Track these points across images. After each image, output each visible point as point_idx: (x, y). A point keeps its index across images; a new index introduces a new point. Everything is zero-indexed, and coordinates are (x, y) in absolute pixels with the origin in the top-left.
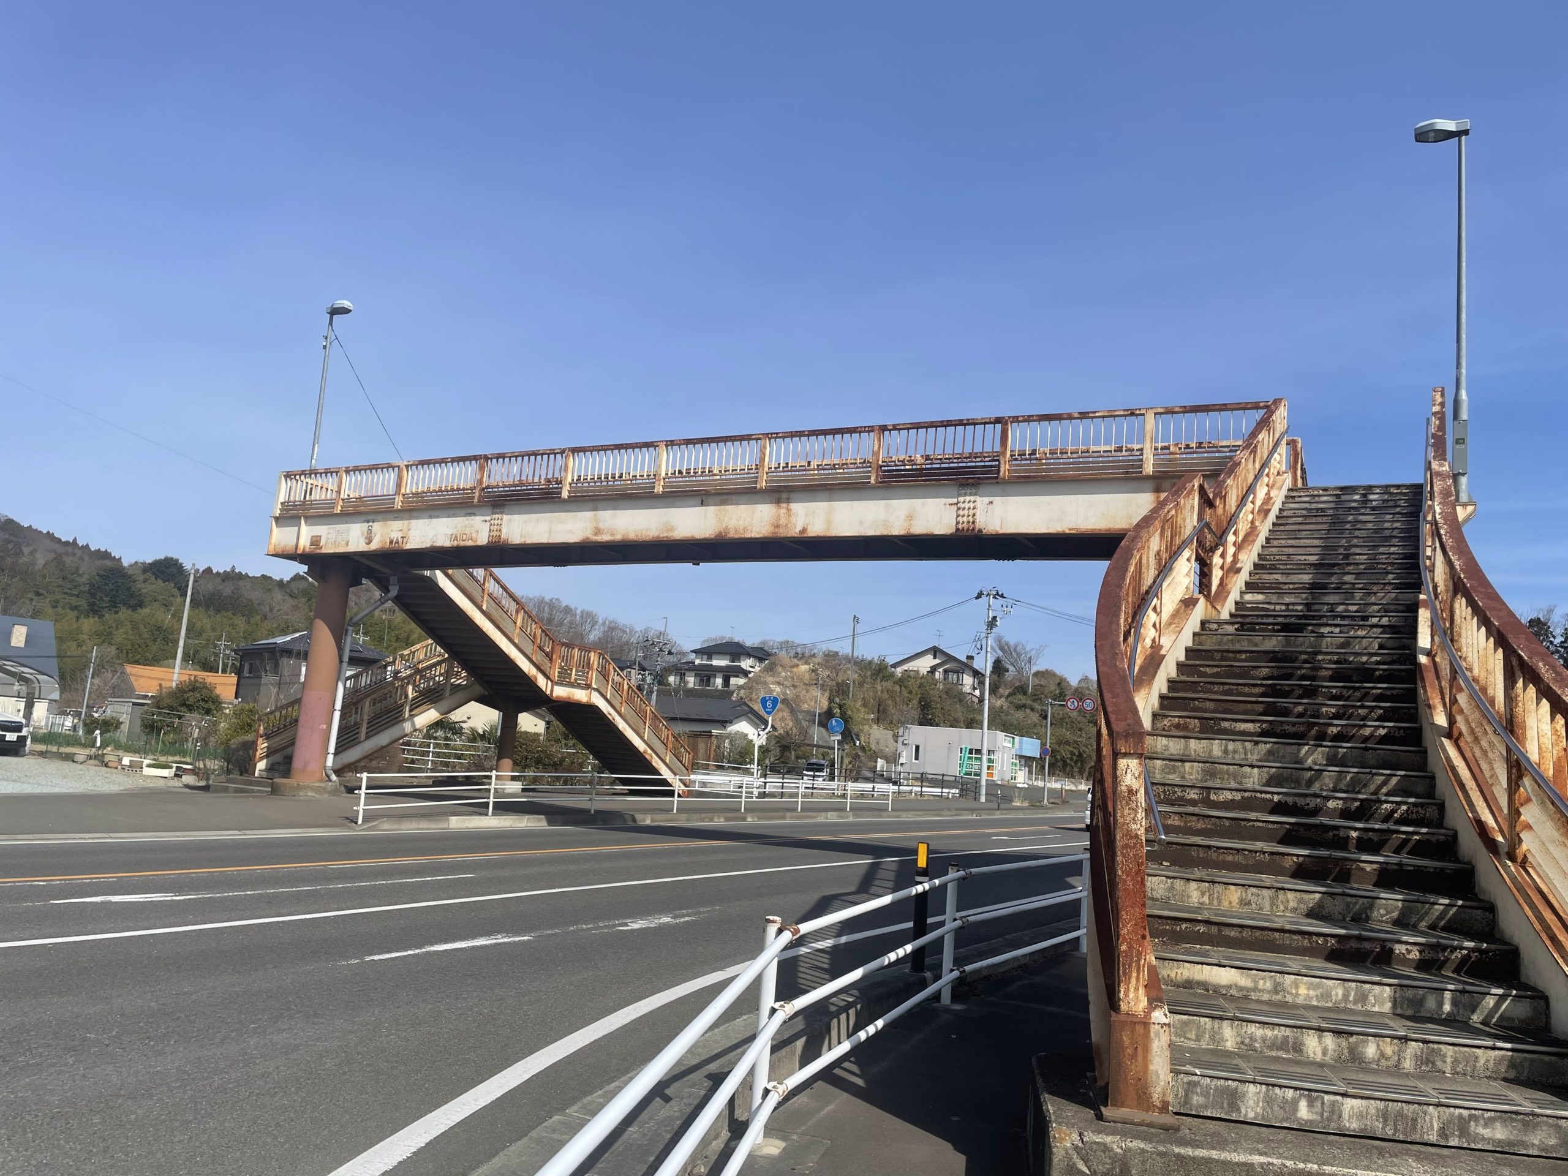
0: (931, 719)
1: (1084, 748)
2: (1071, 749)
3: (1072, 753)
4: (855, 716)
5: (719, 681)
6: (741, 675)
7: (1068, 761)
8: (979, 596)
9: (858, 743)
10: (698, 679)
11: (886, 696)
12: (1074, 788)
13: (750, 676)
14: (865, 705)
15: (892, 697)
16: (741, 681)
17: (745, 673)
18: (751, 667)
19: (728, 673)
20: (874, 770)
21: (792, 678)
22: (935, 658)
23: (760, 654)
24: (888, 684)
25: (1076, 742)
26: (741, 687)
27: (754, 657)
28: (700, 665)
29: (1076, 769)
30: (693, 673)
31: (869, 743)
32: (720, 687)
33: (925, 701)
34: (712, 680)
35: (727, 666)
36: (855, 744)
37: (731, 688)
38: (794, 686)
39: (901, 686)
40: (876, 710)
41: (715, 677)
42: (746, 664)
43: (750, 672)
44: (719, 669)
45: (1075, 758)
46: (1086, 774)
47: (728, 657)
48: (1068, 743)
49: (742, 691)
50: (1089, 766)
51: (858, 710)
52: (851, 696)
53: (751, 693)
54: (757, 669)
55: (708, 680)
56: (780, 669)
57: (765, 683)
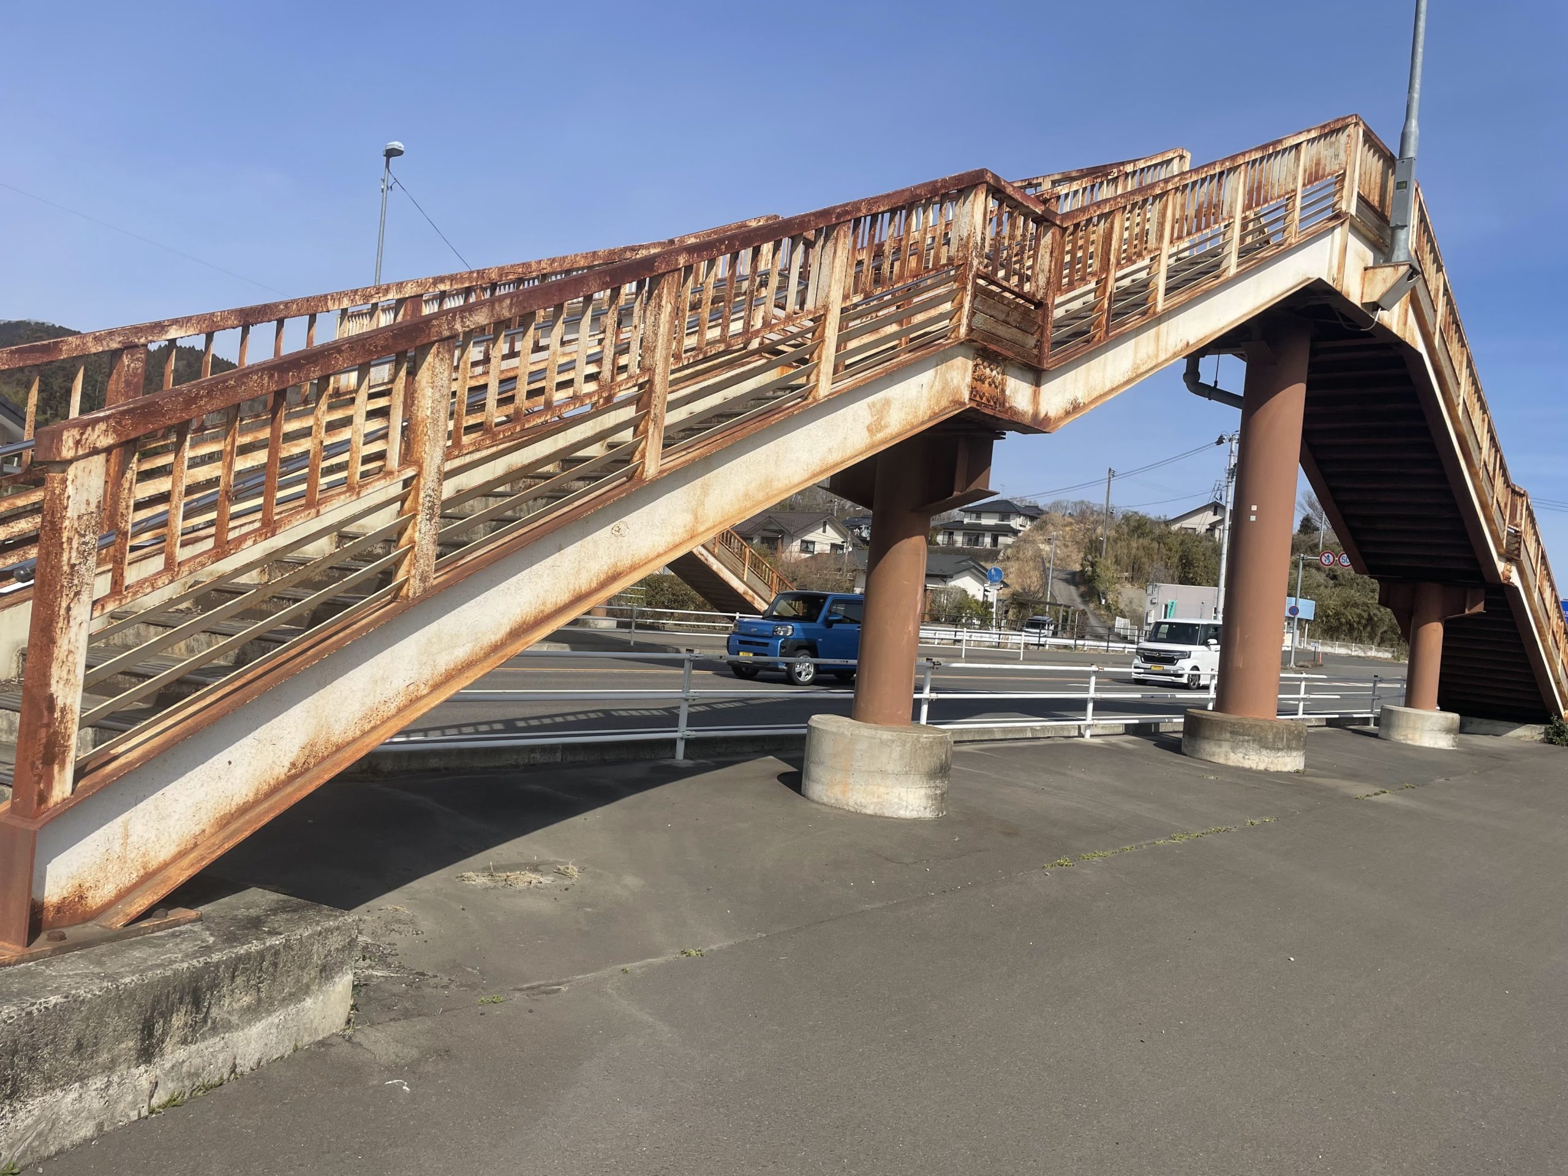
0: (1192, 578)
1: (1375, 611)
2: (1358, 611)
3: (1360, 616)
4: (1103, 574)
5: (988, 540)
6: (1010, 535)
7: (1355, 626)
8: (1220, 441)
9: (1103, 602)
10: (967, 538)
11: (1141, 553)
12: (1362, 654)
13: (1020, 535)
14: (1117, 562)
15: (1150, 556)
16: (1009, 540)
17: (1015, 532)
18: (1021, 526)
19: (996, 532)
20: (1111, 629)
21: (1064, 537)
22: (1215, 514)
23: (1033, 513)
24: (1145, 541)
25: (1364, 604)
26: (1007, 546)
27: (1024, 515)
28: (968, 524)
29: (1365, 635)
30: (961, 533)
31: (1117, 602)
32: (988, 546)
33: (1187, 559)
34: (980, 539)
35: (996, 525)
36: (1100, 603)
37: (999, 547)
38: (1066, 546)
39: (1159, 543)
40: (1130, 568)
41: (984, 535)
42: (1016, 522)
43: (1020, 531)
44: (988, 529)
45: (1363, 622)
46: (1377, 639)
47: (998, 515)
48: (1356, 605)
49: (1009, 551)
50: (1381, 631)
51: (1108, 568)
52: (1104, 553)
53: (1018, 552)
54: (1028, 527)
55: (977, 540)
56: (1051, 528)
57: (1034, 542)
